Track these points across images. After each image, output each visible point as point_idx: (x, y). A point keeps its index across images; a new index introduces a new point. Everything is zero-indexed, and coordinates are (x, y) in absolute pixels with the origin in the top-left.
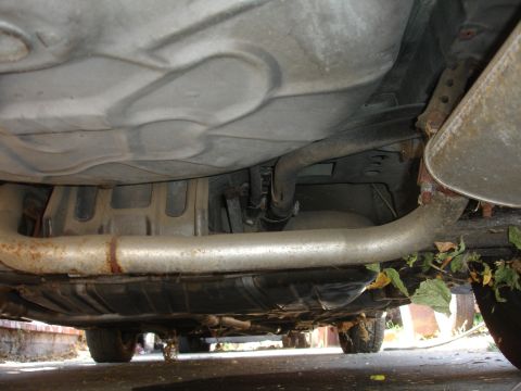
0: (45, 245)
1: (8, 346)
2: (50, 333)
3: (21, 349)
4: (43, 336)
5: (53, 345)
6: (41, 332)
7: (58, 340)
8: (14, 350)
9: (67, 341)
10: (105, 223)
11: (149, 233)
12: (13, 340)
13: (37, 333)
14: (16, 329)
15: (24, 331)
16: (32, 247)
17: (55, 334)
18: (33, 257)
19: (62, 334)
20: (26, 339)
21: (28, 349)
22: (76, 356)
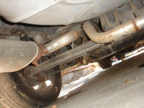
0: (112, 32)
1: (78, 74)
2: (86, 68)
3: (81, 74)
4: (85, 69)
5: (88, 70)
6: (84, 68)
7: (88, 69)
8: (80, 75)
9: (90, 68)
10: (121, 20)
11: (136, 17)
12: (79, 72)
13: (83, 69)
14: (78, 70)
15: (80, 69)
16: (108, 34)
17: (87, 67)
18: (110, 37)
19: (89, 67)
20: (81, 71)
21: (83, 73)
22: (95, 71)
